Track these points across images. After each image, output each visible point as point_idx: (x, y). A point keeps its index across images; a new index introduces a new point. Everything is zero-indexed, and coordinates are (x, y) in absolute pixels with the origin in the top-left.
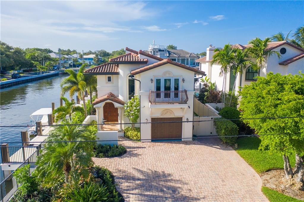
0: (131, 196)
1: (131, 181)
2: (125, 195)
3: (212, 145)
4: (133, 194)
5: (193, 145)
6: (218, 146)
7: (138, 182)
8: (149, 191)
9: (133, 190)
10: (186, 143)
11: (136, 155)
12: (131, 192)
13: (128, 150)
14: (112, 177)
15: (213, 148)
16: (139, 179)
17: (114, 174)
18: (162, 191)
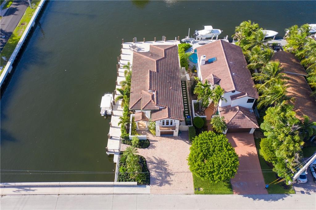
0: (152, 172)
1: (152, 164)
2: (150, 171)
3: (185, 140)
4: (152, 171)
5: (177, 140)
6: (188, 141)
7: (154, 165)
8: (158, 169)
9: (153, 169)
10: (175, 138)
11: (154, 147)
12: (152, 170)
13: (151, 143)
14: (146, 161)
15: (185, 143)
16: (155, 163)
17: (146, 160)
18: (161, 170)
